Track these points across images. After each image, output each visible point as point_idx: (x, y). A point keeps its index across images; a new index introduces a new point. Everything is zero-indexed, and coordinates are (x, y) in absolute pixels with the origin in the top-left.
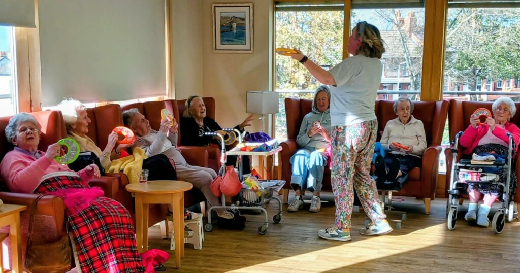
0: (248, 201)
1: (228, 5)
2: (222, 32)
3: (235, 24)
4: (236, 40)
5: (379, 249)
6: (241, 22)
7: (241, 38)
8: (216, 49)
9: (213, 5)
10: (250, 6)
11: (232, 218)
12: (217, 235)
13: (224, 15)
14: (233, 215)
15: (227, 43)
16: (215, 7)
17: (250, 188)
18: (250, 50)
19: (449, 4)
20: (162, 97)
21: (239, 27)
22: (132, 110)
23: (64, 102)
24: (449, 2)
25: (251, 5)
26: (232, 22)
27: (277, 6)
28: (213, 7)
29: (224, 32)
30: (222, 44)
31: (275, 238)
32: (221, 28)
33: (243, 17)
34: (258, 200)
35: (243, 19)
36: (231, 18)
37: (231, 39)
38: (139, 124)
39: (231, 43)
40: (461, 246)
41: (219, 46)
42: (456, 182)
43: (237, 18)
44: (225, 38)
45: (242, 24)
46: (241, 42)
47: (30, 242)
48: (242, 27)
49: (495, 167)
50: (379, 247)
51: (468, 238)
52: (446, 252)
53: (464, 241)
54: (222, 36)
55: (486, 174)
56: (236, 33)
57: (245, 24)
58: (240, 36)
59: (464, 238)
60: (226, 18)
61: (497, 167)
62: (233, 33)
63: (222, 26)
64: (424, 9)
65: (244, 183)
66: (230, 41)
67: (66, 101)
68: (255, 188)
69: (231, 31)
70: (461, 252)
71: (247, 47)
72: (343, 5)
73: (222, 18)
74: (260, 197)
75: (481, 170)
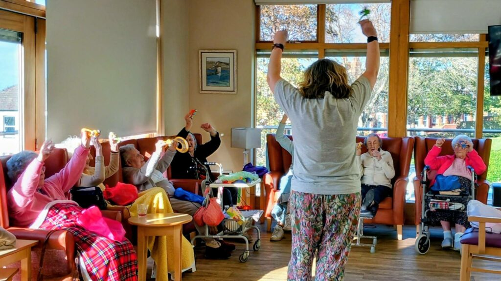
0: (229, 230)
1: (213, 51)
2: (207, 75)
3: (220, 68)
4: (220, 82)
5: (363, 274)
6: (225, 66)
7: (226, 80)
8: (202, 90)
9: (200, 51)
10: (234, 53)
11: (218, 246)
12: (209, 264)
13: (210, 60)
14: (220, 244)
15: (212, 85)
16: (202, 53)
17: (232, 218)
18: (234, 91)
19: (411, 54)
20: (152, 133)
21: (223, 70)
22: (128, 145)
23: (69, 139)
24: (410, 52)
25: (235, 51)
26: (218, 66)
27: (258, 53)
28: (200, 53)
29: (210, 75)
30: (207, 86)
31: (265, 266)
32: (207, 71)
33: (228, 62)
34: (239, 229)
35: (228, 64)
36: (217, 63)
37: (216, 81)
38: (134, 158)
39: (217, 85)
40: (436, 270)
41: (205, 87)
42: (427, 211)
43: (221, 63)
44: (211, 81)
45: (225, 68)
46: (226, 84)
47: (40, 276)
48: (226, 71)
49: (461, 197)
50: (363, 273)
51: (441, 262)
52: (424, 276)
53: (438, 265)
54: (207, 79)
55: (453, 203)
56: (221, 76)
57: (229, 68)
58: (225, 78)
59: (437, 262)
60: (212, 63)
61: (463, 197)
62: (218, 76)
63: (208, 70)
64: (388, 57)
65: (225, 213)
66: (216, 83)
67: (71, 138)
68: (237, 218)
69: (216, 74)
70: (438, 276)
71: (231, 88)
72: (318, 53)
73: (208, 63)
74: (241, 226)
75: (448, 200)
